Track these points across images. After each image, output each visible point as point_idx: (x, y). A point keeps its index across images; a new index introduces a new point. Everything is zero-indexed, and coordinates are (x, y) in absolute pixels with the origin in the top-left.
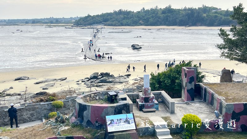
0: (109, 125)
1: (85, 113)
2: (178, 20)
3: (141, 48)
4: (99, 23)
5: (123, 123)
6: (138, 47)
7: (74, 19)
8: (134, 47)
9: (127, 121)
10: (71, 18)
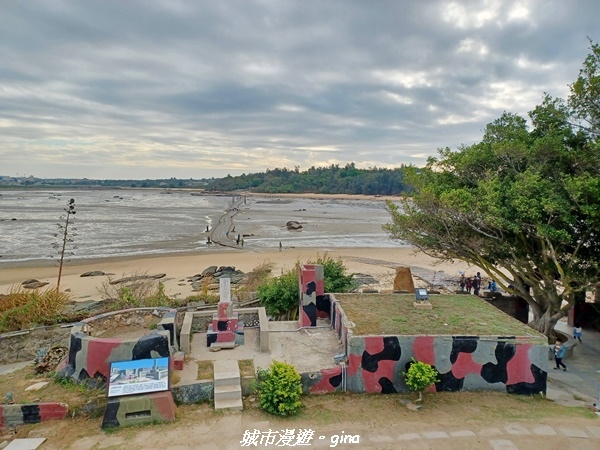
0: (114, 381)
1: (78, 353)
2: (363, 187)
3: (301, 227)
4: (245, 188)
5: (144, 378)
6: (296, 226)
7: (207, 181)
8: (290, 226)
9: (154, 375)
10: (204, 180)
